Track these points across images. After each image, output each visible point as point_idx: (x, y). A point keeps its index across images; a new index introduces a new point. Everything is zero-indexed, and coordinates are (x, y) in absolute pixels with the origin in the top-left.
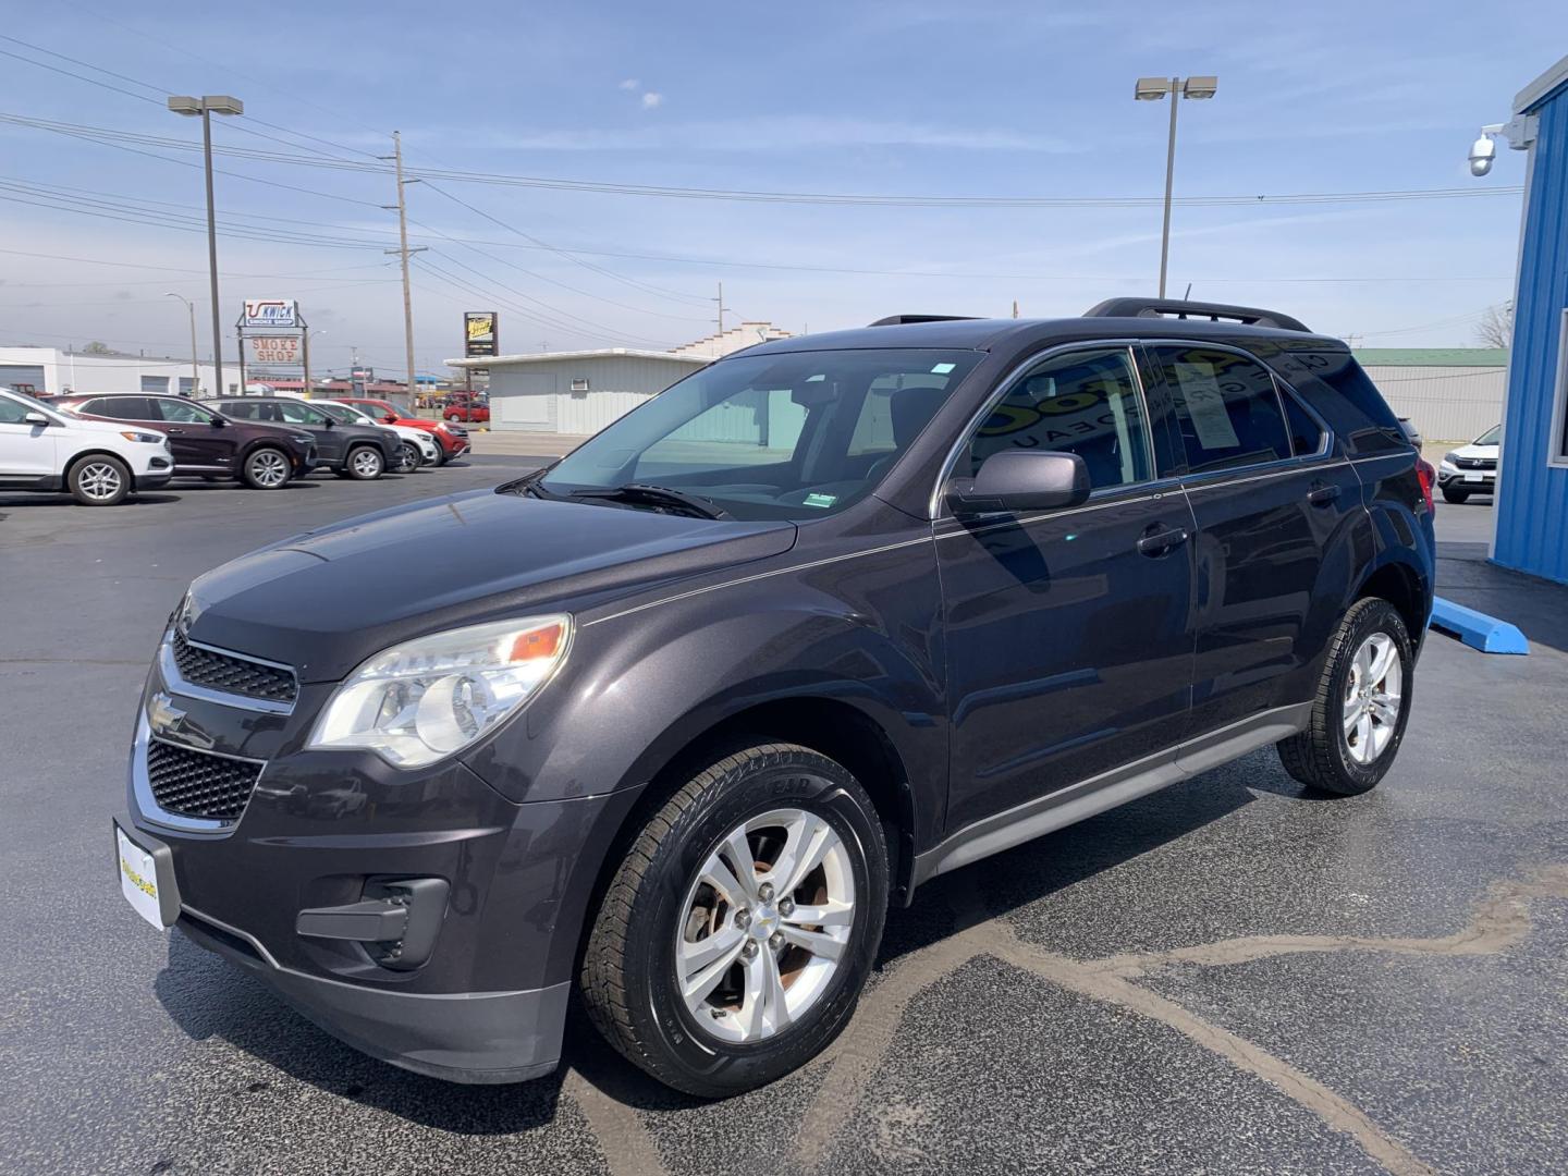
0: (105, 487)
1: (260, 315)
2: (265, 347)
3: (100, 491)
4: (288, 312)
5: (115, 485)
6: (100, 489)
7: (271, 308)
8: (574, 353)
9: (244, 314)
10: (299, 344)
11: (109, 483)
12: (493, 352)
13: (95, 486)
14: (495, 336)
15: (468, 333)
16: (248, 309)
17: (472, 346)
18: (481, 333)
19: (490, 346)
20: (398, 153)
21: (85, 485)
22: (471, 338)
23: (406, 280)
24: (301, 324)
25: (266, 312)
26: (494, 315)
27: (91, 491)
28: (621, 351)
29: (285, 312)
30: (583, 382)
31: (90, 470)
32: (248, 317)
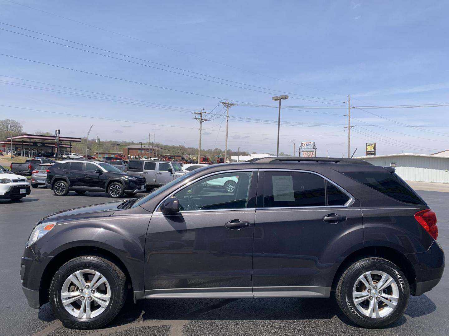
0: (232, 189)
1: (305, 146)
2: (306, 154)
3: (230, 190)
4: (312, 145)
5: (234, 188)
6: (231, 189)
7: (308, 144)
8: (391, 155)
9: (301, 146)
10: (314, 153)
11: (232, 188)
12: (374, 154)
13: (230, 188)
14: (375, 150)
15: (367, 149)
16: (302, 144)
17: (368, 153)
18: (371, 149)
19: (373, 153)
20: (349, 101)
21: (228, 188)
22: (368, 150)
23: (349, 135)
24: (315, 148)
25: (306, 145)
26: (375, 144)
27: (229, 190)
28: (407, 154)
29: (311, 145)
30: (394, 164)
31: (229, 185)
32: (302, 146)
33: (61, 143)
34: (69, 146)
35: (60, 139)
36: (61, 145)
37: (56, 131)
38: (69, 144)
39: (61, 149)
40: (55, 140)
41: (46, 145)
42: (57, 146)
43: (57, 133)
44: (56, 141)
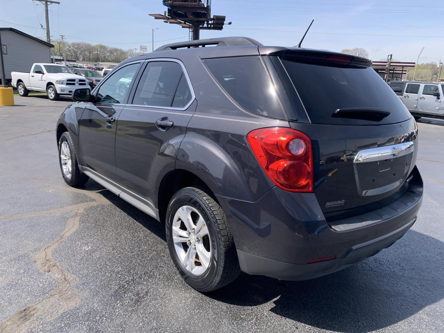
33: (394, 69)
34: (401, 72)
35: (392, 64)
36: (394, 71)
37: (389, 56)
38: (402, 69)
39: (393, 75)
40: (385, 65)
41: (379, 71)
42: (387, 72)
43: (389, 58)
44: (387, 66)
